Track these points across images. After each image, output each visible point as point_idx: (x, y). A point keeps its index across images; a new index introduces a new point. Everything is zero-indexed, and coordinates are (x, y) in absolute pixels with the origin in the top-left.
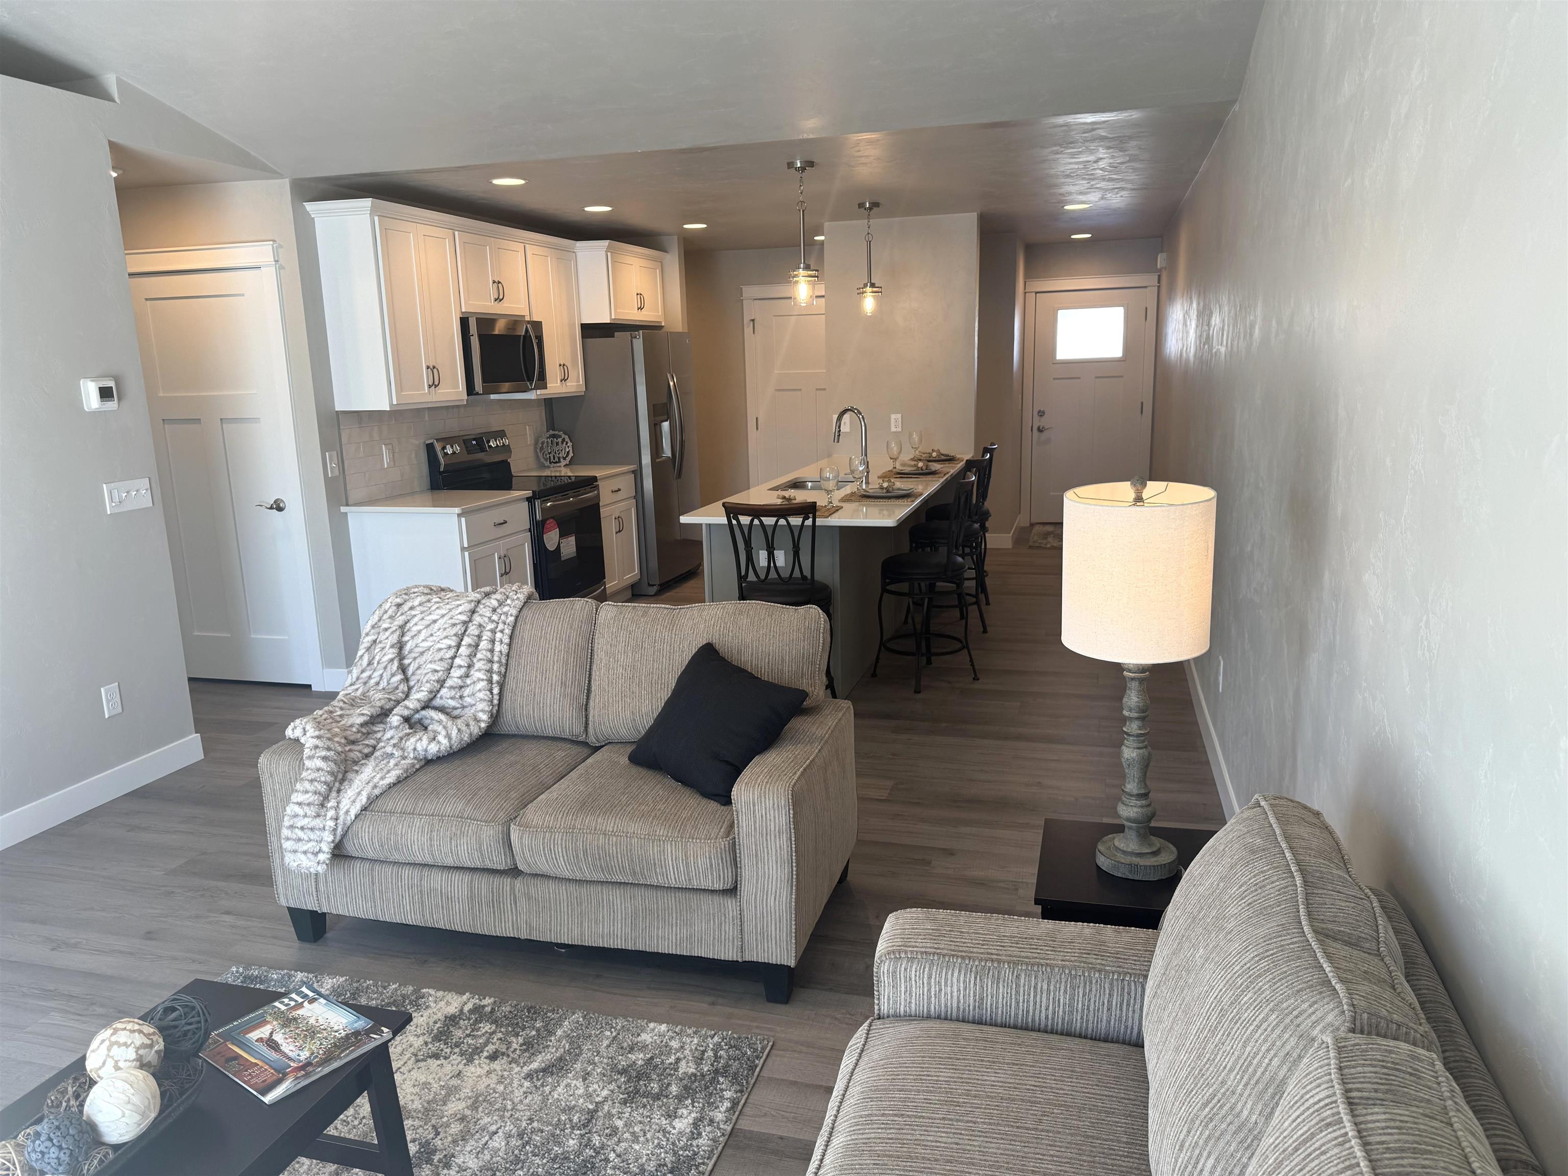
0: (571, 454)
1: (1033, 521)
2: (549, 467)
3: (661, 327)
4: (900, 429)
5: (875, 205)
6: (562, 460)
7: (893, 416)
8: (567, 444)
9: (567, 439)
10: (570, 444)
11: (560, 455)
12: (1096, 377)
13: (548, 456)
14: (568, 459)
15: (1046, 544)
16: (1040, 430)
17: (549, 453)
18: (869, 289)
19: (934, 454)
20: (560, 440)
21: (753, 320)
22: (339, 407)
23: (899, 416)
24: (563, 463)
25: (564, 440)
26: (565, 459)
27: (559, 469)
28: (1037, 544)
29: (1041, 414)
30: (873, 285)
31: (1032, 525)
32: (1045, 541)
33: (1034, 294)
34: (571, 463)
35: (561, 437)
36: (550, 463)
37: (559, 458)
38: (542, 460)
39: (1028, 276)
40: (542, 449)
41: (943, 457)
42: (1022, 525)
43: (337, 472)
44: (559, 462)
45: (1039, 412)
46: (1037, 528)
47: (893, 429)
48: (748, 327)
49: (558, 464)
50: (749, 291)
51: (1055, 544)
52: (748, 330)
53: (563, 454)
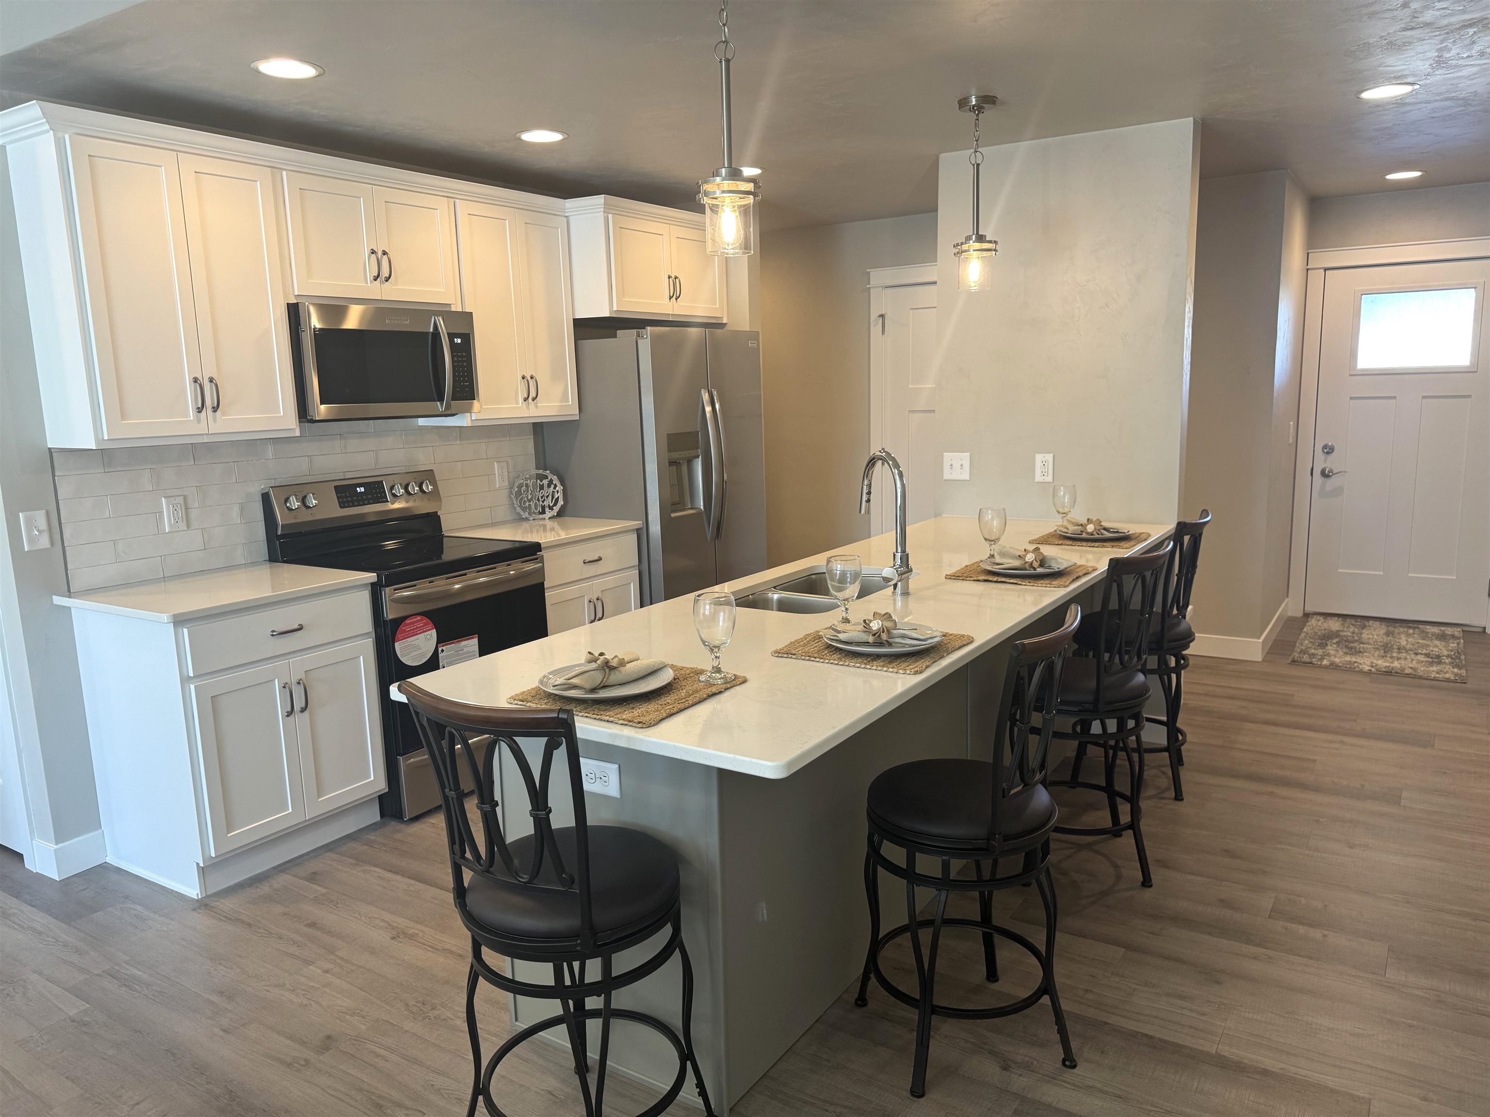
0: (561, 502)
1: (1309, 609)
2: (527, 519)
3: (721, 326)
4: (1049, 479)
5: (988, 100)
6: (547, 509)
7: (1039, 458)
8: (555, 488)
9: (556, 481)
10: (559, 488)
11: (545, 503)
12: (1424, 397)
13: (527, 504)
14: (556, 509)
15: (1322, 659)
16: (1325, 474)
17: (529, 501)
18: (974, 245)
19: (1090, 528)
20: (545, 482)
21: (882, 316)
22: (53, 442)
23: (1049, 457)
24: (549, 514)
25: (551, 482)
26: (551, 508)
27: (541, 523)
28: (1306, 658)
29: (1328, 450)
30: (981, 239)
31: (1307, 615)
32: (1320, 652)
33: (1322, 271)
34: (560, 514)
35: (546, 477)
36: (529, 514)
37: (543, 508)
38: (519, 510)
39: (1313, 242)
40: (519, 493)
41: (1108, 535)
42: (1290, 614)
43: (44, 542)
44: (543, 512)
45: (1325, 447)
46: (1313, 622)
47: (1038, 478)
48: (875, 325)
49: (541, 516)
50: (879, 277)
51: (1337, 660)
52: (875, 330)
53: (549, 502)
